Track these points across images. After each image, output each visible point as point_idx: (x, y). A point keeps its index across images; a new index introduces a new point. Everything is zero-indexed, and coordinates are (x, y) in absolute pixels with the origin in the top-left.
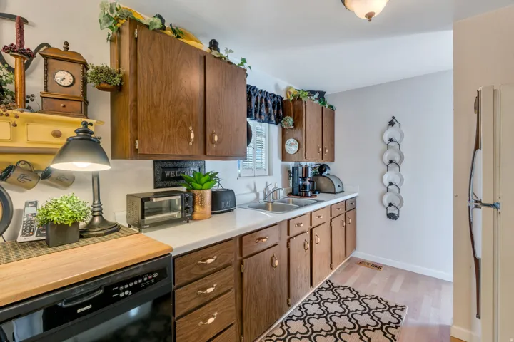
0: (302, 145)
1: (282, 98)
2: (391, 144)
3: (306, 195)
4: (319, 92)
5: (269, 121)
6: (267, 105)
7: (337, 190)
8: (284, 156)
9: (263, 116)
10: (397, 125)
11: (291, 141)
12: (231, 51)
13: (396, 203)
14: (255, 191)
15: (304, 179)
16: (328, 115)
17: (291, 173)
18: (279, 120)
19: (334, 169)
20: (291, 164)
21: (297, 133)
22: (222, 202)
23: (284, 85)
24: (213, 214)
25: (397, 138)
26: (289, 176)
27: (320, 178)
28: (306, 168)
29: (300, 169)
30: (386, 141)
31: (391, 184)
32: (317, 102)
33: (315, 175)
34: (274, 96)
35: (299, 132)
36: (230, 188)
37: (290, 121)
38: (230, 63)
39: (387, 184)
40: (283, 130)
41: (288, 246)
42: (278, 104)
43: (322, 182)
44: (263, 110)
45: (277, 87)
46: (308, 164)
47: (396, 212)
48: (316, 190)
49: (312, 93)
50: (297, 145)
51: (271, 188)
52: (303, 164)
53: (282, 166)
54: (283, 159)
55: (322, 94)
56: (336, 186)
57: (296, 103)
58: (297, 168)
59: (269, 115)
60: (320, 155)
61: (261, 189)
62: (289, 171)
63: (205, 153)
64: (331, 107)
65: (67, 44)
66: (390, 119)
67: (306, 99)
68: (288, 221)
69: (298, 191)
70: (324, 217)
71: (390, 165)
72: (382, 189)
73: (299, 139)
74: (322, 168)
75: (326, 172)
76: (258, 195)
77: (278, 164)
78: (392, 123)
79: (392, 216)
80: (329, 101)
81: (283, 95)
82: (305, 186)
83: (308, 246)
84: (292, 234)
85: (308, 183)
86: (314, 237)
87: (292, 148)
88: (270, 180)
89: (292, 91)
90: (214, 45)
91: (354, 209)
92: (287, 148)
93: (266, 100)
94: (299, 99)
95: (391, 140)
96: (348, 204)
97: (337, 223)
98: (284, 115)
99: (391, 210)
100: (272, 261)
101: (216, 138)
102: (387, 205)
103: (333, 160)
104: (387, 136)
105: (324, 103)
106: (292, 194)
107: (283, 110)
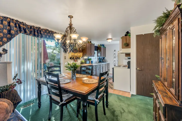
0: (101, 54)
7: (106, 62)
8: (98, 56)
9: (95, 50)
12: (93, 43)
15: (101, 60)
16: (105, 48)
18: (97, 50)
19: (106, 58)
23: (98, 44)
25: (115, 53)
26: (98, 59)
28: (101, 58)
31: (115, 61)
35: (100, 52)
36: (92, 61)
37: (99, 50)
40: (98, 52)
41: (100, 68)
43: (104, 61)
45: (97, 45)
48: (103, 62)
49: (102, 45)
52: (101, 57)
55: (104, 45)
60: (103, 56)
63: (91, 56)
64: (105, 47)
67: (101, 46)
68: (100, 65)
69: (100, 62)
71: (115, 58)
72: (113, 61)
74: (104, 58)
76: (95, 62)
77: (97, 57)
78: (115, 51)
82: (101, 61)
87: (99, 55)
88: (96, 60)
90: (91, 42)
91: (109, 65)
93: (95, 47)
97: (106, 67)
99: (115, 65)
101: (92, 54)
103: (105, 57)
104: (114, 53)
105: (104, 47)
106: (99, 62)
107: (98, 48)
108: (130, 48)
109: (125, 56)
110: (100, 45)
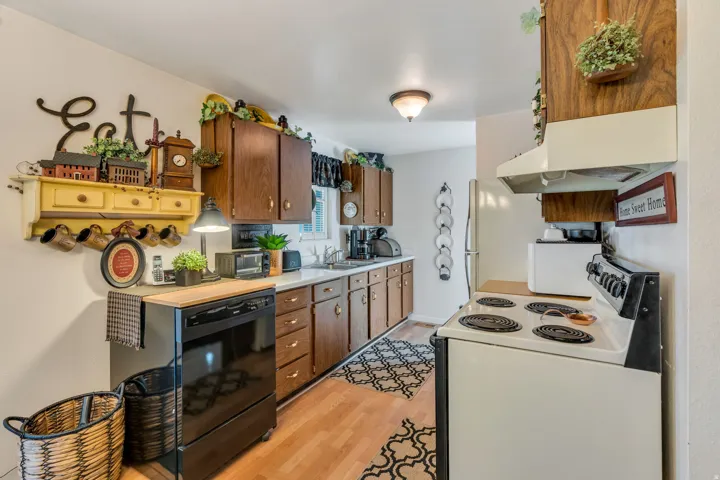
0: (361, 209)
1: (340, 162)
2: (443, 208)
3: (364, 258)
4: (378, 154)
5: (329, 185)
6: (326, 170)
7: (395, 253)
8: (343, 219)
9: (323, 181)
10: (448, 190)
11: (350, 204)
12: (300, 129)
13: (447, 264)
14: (315, 254)
15: (362, 242)
16: (386, 176)
17: (348, 237)
18: (338, 184)
19: (393, 232)
20: (350, 228)
21: (356, 197)
22: (291, 262)
23: (342, 148)
24: (284, 272)
25: (448, 203)
26: (347, 240)
27: (379, 242)
28: (365, 231)
29: (358, 232)
30: (439, 206)
31: (443, 246)
32: (374, 166)
33: (373, 238)
34: (333, 160)
35: (358, 196)
36: (295, 249)
37: (348, 185)
38: (298, 138)
39: (440, 247)
40: (342, 194)
41: (349, 298)
42: (337, 168)
43: (380, 246)
44: (323, 175)
45: (336, 151)
46: (367, 227)
47: (448, 273)
48: (375, 254)
49: (371, 155)
50: (355, 209)
51: (330, 252)
52: (362, 227)
53: (341, 230)
54: (342, 223)
55: (380, 156)
56: (394, 250)
57: (354, 167)
58: (355, 232)
59: (328, 179)
60: (378, 218)
61: (321, 252)
62: (347, 235)
63: (279, 218)
64: (389, 169)
65: (179, 132)
66: (442, 185)
67: (362, 161)
68: (349, 277)
69: (356, 255)
70: (380, 277)
71: (443, 229)
72: (435, 251)
73: (358, 203)
74: (380, 232)
75: (384, 236)
76: (318, 257)
77: (336, 227)
78: (444, 189)
79: (444, 277)
80: (387, 163)
81: (342, 159)
82: (363, 249)
83: (366, 300)
84: (352, 289)
85: (366, 246)
86: (371, 294)
87: (350, 211)
88: (329, 243)
89: (350, 153)
90: (283, 121)
91: (411, 272)
92: (345, 211)
93: (326, 165)
94: (358, 164)
95: (443, 205)
96: (404, 267)
97: (394, 285)
98: (343, 180)
99: (444, 271)
100: (336, 309)
101: (288, 205)
102: (440, 266)
103: (391, 224)
104: (439, 201)
105: (382, 166)
106: (351, 257)
107: (342, 174)
108: (673, 101)
109: (544, 213)
110: (361, 154)
